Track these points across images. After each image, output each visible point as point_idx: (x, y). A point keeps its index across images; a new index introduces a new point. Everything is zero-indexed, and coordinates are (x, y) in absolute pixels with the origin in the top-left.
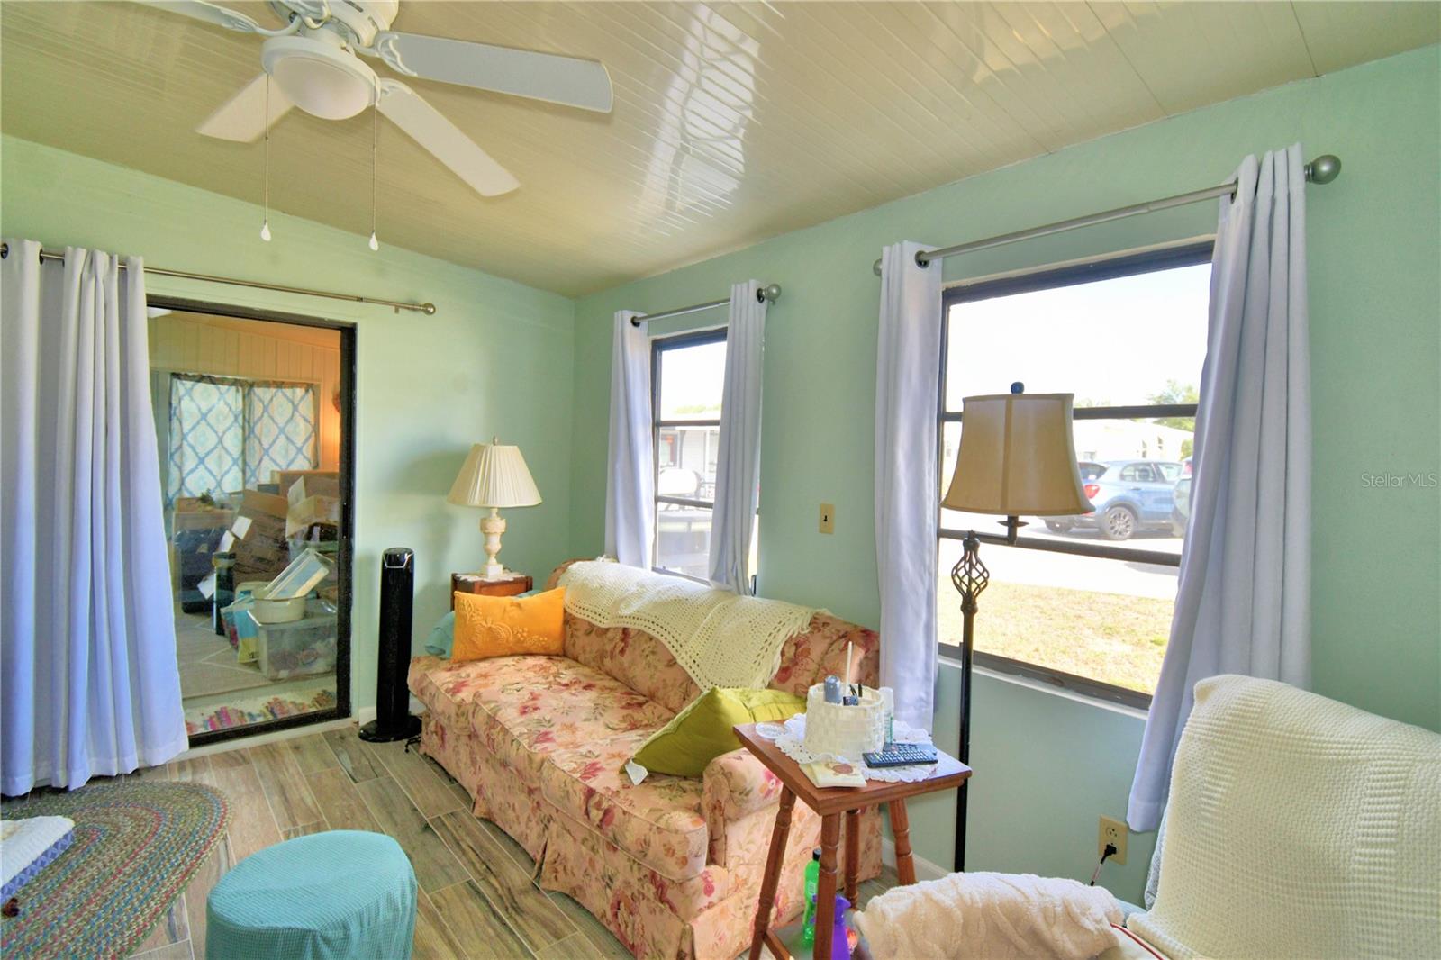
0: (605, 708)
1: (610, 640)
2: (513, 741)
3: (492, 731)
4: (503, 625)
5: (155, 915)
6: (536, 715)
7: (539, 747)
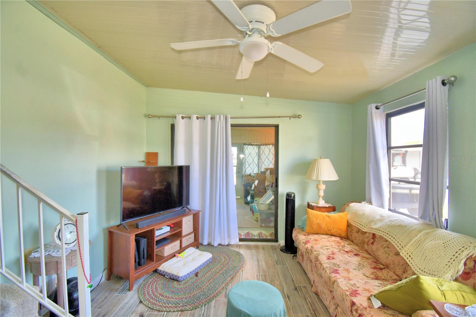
0: (363, 266)
1: (367, 237)
2: (323, 269)
3: (317, 262)
4: (323, 223)
5: (223, 288)
6: (333, 261)
7: (333, 275)
